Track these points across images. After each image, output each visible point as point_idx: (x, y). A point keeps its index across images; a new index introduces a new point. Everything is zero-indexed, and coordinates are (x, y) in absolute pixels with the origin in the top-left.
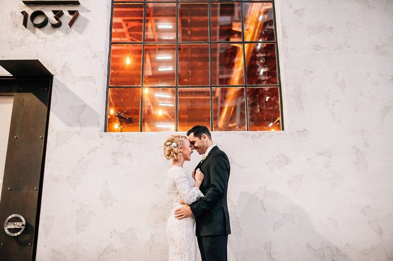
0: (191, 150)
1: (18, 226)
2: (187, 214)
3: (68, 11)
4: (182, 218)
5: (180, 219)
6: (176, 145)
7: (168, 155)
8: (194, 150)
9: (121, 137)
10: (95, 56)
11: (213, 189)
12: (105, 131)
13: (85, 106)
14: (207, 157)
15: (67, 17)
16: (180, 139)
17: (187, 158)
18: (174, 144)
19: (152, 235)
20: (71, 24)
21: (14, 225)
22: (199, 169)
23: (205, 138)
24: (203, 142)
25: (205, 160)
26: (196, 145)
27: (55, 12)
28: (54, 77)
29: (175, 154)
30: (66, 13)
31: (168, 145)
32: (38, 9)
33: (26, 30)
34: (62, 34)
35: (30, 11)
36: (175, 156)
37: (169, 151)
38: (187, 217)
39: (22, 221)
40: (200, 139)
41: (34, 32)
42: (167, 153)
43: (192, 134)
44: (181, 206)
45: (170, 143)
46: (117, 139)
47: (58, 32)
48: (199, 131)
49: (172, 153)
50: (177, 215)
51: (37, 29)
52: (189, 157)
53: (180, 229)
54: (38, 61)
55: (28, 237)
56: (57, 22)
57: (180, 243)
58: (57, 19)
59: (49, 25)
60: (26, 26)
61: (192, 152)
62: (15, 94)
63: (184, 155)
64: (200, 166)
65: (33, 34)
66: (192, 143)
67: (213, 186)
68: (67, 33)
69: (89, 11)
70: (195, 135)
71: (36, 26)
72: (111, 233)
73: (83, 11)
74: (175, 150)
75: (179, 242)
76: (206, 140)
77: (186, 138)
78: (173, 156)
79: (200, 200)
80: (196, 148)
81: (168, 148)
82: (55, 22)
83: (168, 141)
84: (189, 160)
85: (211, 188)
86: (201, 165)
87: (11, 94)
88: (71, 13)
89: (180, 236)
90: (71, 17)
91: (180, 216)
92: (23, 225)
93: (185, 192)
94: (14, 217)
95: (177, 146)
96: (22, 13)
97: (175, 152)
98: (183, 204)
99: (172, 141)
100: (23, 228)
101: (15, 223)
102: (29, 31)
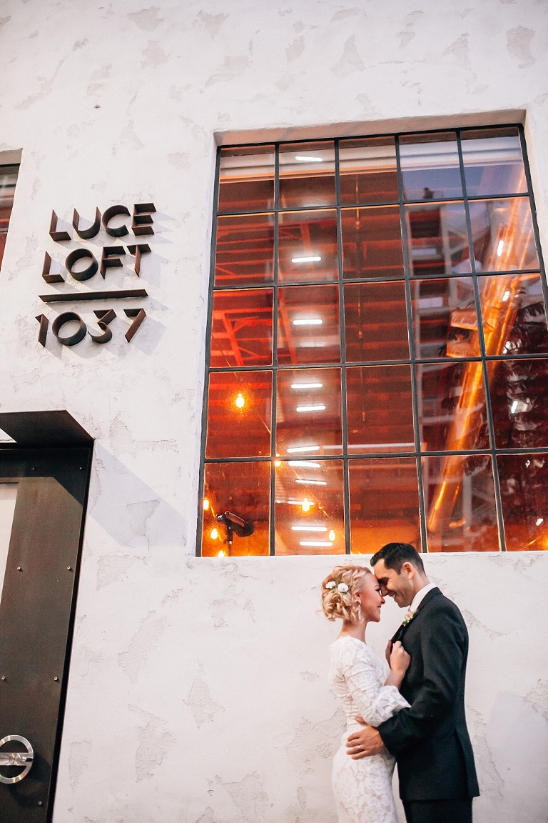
0: (379, 599)
1: (19, 760)
2: (372, 747)
3: (125, 310)
4: (362, 757)
5: (357, 758)
6: (346, 588)
7: (331, 611)
8: (388, 598)
9: (231, 567)
10: (177, 398)
11: (429, 689)
12: (198, 554)
13: (156, 501)
14: (416, 615)
15: (122, 323)
16: (356, 574)
17: (372, 617)
18: (343, 587)
19: (300, 790)
20: (129, 336)
21: (10, 759)
22: (398, 643)
23: (409, 570)
24: (405, 580)
25: (411, 621)
26: (390, 586)
27: (99, 314)
28: (96, 443)
29: (347, 608)
30: (121, 315)
31: (329, 589)
32: (67, 308)
33: (45, 351)
34: (113, 356)
35: (52, 314)
36: (345, 611)
37: (331, 601)
38: (372, 753)
39: (27, 751)
40: (399, 573)
41: (59, 355)
42: (328, 606)
43: (381, 562)
44: (359, 728)
45: (333, 583)
46: (223, 571)
47: (105, 352)
48: (395, 555)
49: (338, 605)
50: (351, 749)
51: (65, 349)
52: (376, 614)
53: (358, 781)
54: (65, 412)
55: (37, 786)
56: (102, 333)
57: (359, 816)
58: (103, 327)
59: (88, 338)
60: (44, 344)
61: (383, 603)
62: (21, 479)
63: (364, 609)
64: (401, 635)
65: (57, 359)
66: (382, 582)
67: (429, 683)
68: (122, 353)
69: (164, 308)
70: (389, 565)
71: (63, 342)
72: (210, 783)
73: (153, 308)
74: (345, 598)
75: (357, 812)
76: (410, 575)
77: (368, 571)
78: (341, 614)
79: (399, 714)
80: (391, 593)
81: (330, 596)
82: (100, 332)
83: (330, 579)
84: (377, 620)
85: (425, 689)
86: (404, 634)
87: (14, 479)
88: (131, 313)
89: (358, 798)
90: (131, 322)
91: (358, 751)
92: (28, 760)
93: (364, 698)
94: (12, 742)
95: (350, 590)
96: (39, 318)
97: (344, 604)
98: (363, 723)
99: (337, 579)
100: (29, 765)
101: (13, 755)
102: (49, 353)
